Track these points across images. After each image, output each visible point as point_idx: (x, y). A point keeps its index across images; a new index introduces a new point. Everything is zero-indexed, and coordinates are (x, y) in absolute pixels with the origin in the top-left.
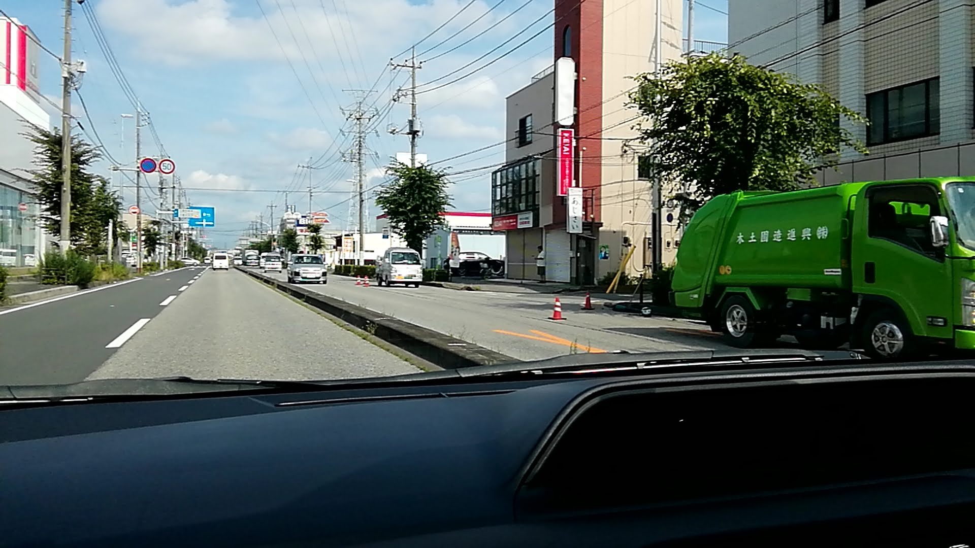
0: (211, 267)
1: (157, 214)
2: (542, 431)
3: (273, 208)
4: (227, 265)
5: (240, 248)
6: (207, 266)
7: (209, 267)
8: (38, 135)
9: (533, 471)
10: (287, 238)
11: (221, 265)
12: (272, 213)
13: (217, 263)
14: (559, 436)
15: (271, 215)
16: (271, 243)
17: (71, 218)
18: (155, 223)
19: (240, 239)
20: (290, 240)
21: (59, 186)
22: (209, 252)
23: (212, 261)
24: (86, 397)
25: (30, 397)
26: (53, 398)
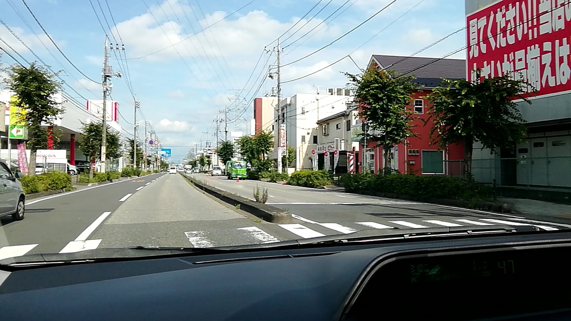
17: (136, 160)
20: (202, 161)
21: (133, 152)
24: (85, 260)
25: (54, 260)
26: (66, 260)
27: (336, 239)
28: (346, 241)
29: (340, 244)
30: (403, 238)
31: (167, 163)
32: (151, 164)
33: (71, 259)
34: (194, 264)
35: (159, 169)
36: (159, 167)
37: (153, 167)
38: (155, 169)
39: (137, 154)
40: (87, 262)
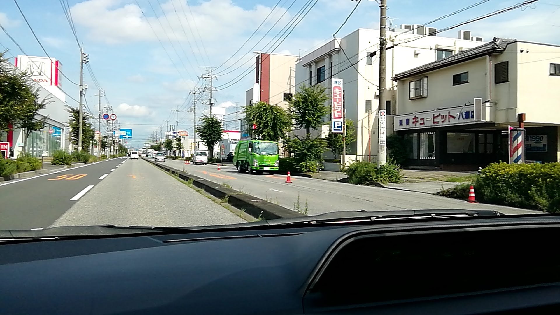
4: (138, 157)
8: (70, 110)
9: (313, 283)
11: (134, 157)
17: (82, 140)
18: (105, 137)
19: (145, 144)
20: (169, 144)
21: (78, 128)
22: (129, 150)
23: (130, 155)
24: (54, 237)
25: (22, 237)
26: (35, 237)
27: (305, 221)
28: (315, 223)
29: (309, 225)
30: (370, 220)
31: (126, 147)
32: (107, 147)
33: (40, 236)
34: (163, 242)
35: (118, 153)
36: (118, 151)
37: (109, 150)
38: (112, 154)
39: (83, 131)
40: (56, 239)
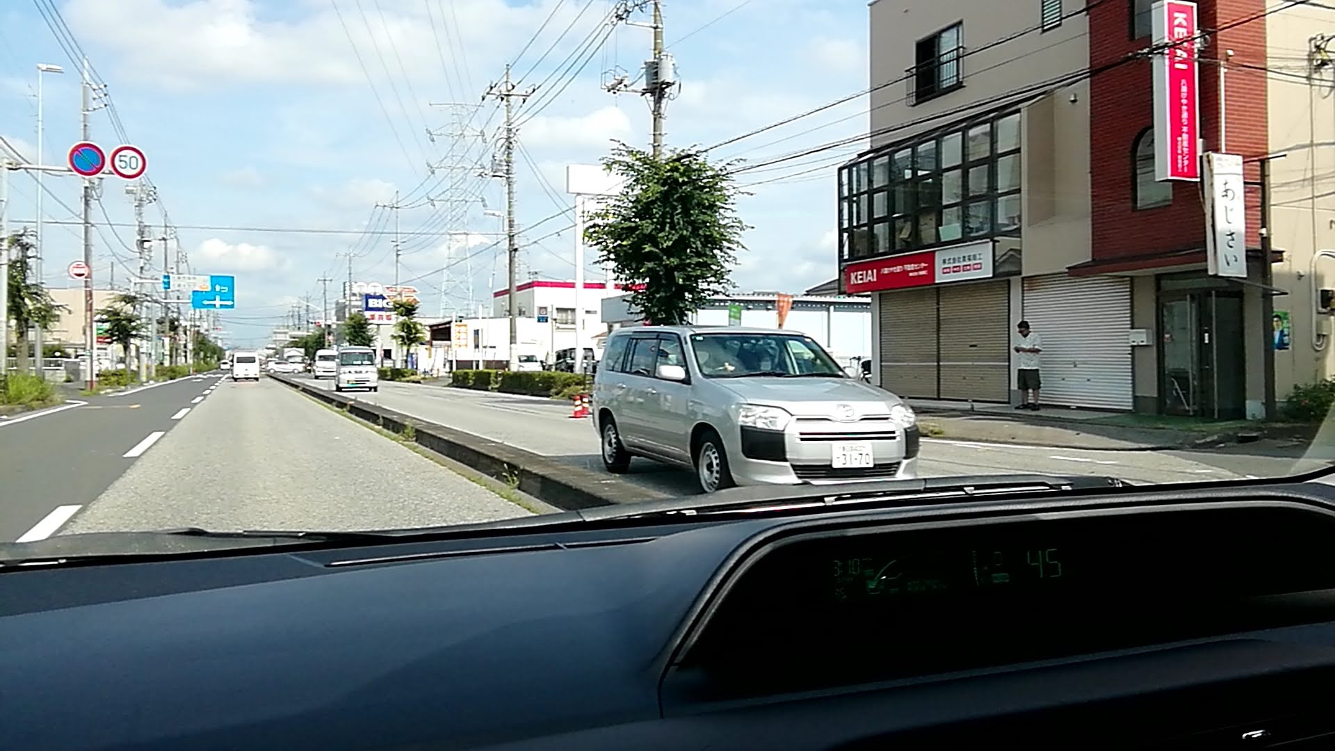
0: (230, 375)
1: (132, 284)
2: (697, 592)
3: (327, 282)
4: (258, 373)
5: (274, 346)
6: (224, 374)
7: (227, 376)
9: (685, 646)
10: (354, 327)
11: (246, 373)
12: (325, 291)
13: (240, 370)
14: (720, 597)
15: (324, 293)
16: (324, 338)
18: (129, 299)
19: (275, 333)
20: (358, 332)
22: (227, 353)
23: (232, 366)
24: (55, 559)
26: (8, 561)
27: (669, 509)
28: (694, 513)
29: (680, 518)
30: (821, 504)
33: (20, 558)
34: (326, 566)
